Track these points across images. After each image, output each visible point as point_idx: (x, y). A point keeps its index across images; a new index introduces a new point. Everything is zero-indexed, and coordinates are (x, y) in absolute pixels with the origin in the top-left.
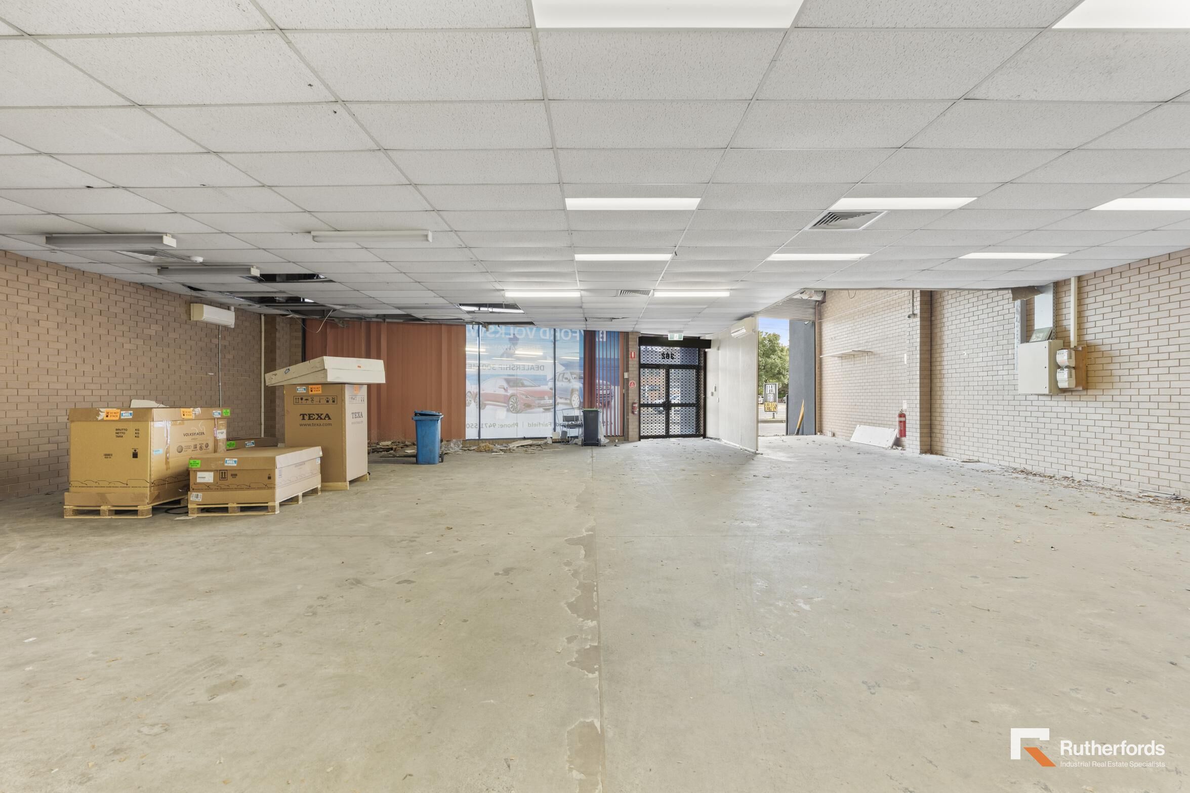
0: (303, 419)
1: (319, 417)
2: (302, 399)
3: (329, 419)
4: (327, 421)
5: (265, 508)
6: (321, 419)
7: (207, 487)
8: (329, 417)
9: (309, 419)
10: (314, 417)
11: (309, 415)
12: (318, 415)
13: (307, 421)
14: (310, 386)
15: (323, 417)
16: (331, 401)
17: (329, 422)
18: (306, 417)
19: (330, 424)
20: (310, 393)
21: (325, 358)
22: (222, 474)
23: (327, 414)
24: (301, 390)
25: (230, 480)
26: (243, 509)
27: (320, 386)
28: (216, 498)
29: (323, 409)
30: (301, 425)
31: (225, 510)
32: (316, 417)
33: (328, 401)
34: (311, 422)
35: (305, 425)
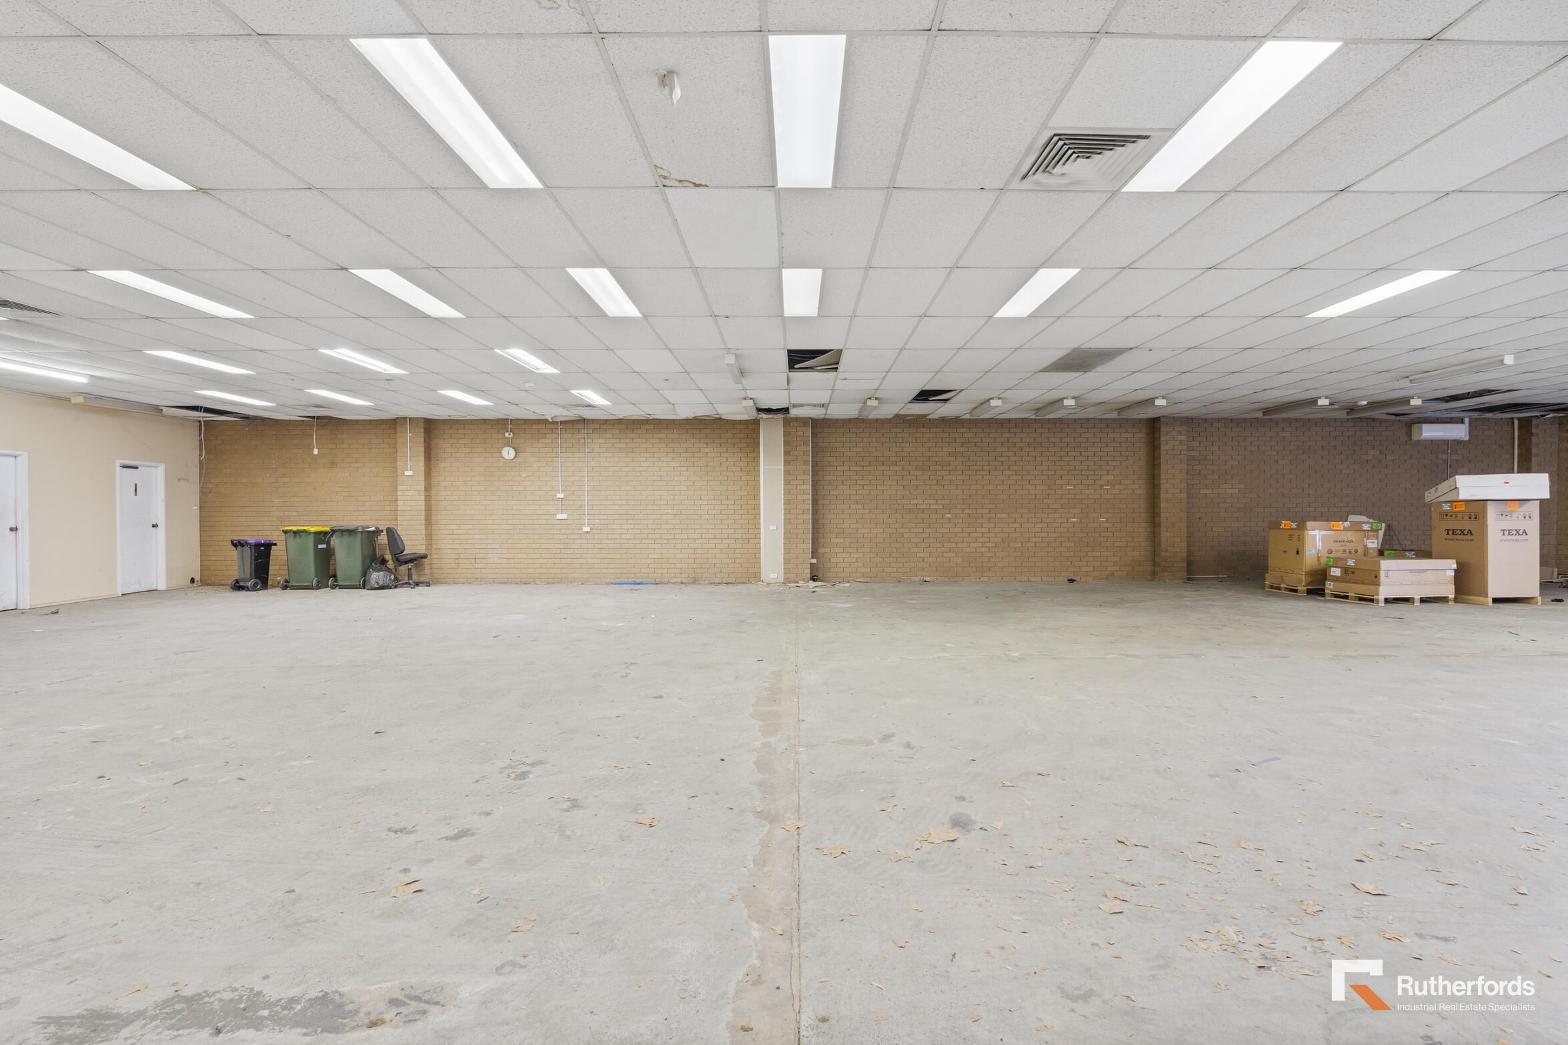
0: (1448, 534)
1: (1462, 532)
2: (1447, 515)
3: (1472, 535)
4: (1469, 537)
5: (1372, 600)
6: (1464, 534)
7: (1336, 579)
8: (1471, 532)
9: (1453, 534)
10: (1457, 532)
11: (1453, 530)
12: (1461, 530)
13: (1450, 536)
14: (1455, 503)
15: (1465, 532)
16: (1473, 518)
17: (1472, 537)
18: (1451, 532)
19: (1472, 540)
20: (1455, 510)
21: (1457, 476)
22: (1346, 570)
23: (1469, 530)
24: (1446, 507)
25: (1351, 575)
26: (1360, 599)
27: (1463, 503)
28: (1342, 588)
29: (1466, 525)
30: (1446, 539)
31: (1346, 597)
32: (1460, 532)
33: (1470, 518)
34: (1454, 537)
35: (1449, 539)
